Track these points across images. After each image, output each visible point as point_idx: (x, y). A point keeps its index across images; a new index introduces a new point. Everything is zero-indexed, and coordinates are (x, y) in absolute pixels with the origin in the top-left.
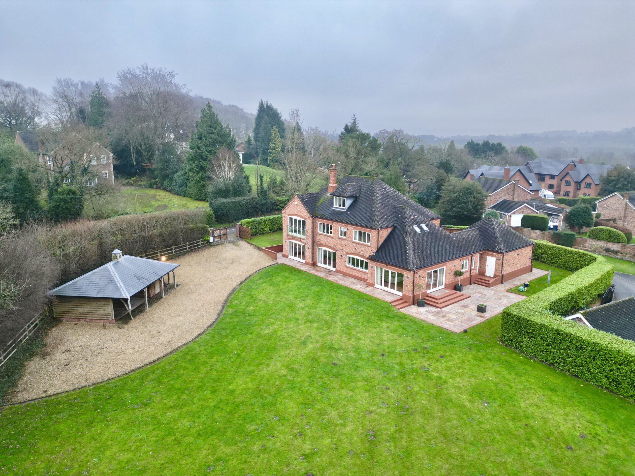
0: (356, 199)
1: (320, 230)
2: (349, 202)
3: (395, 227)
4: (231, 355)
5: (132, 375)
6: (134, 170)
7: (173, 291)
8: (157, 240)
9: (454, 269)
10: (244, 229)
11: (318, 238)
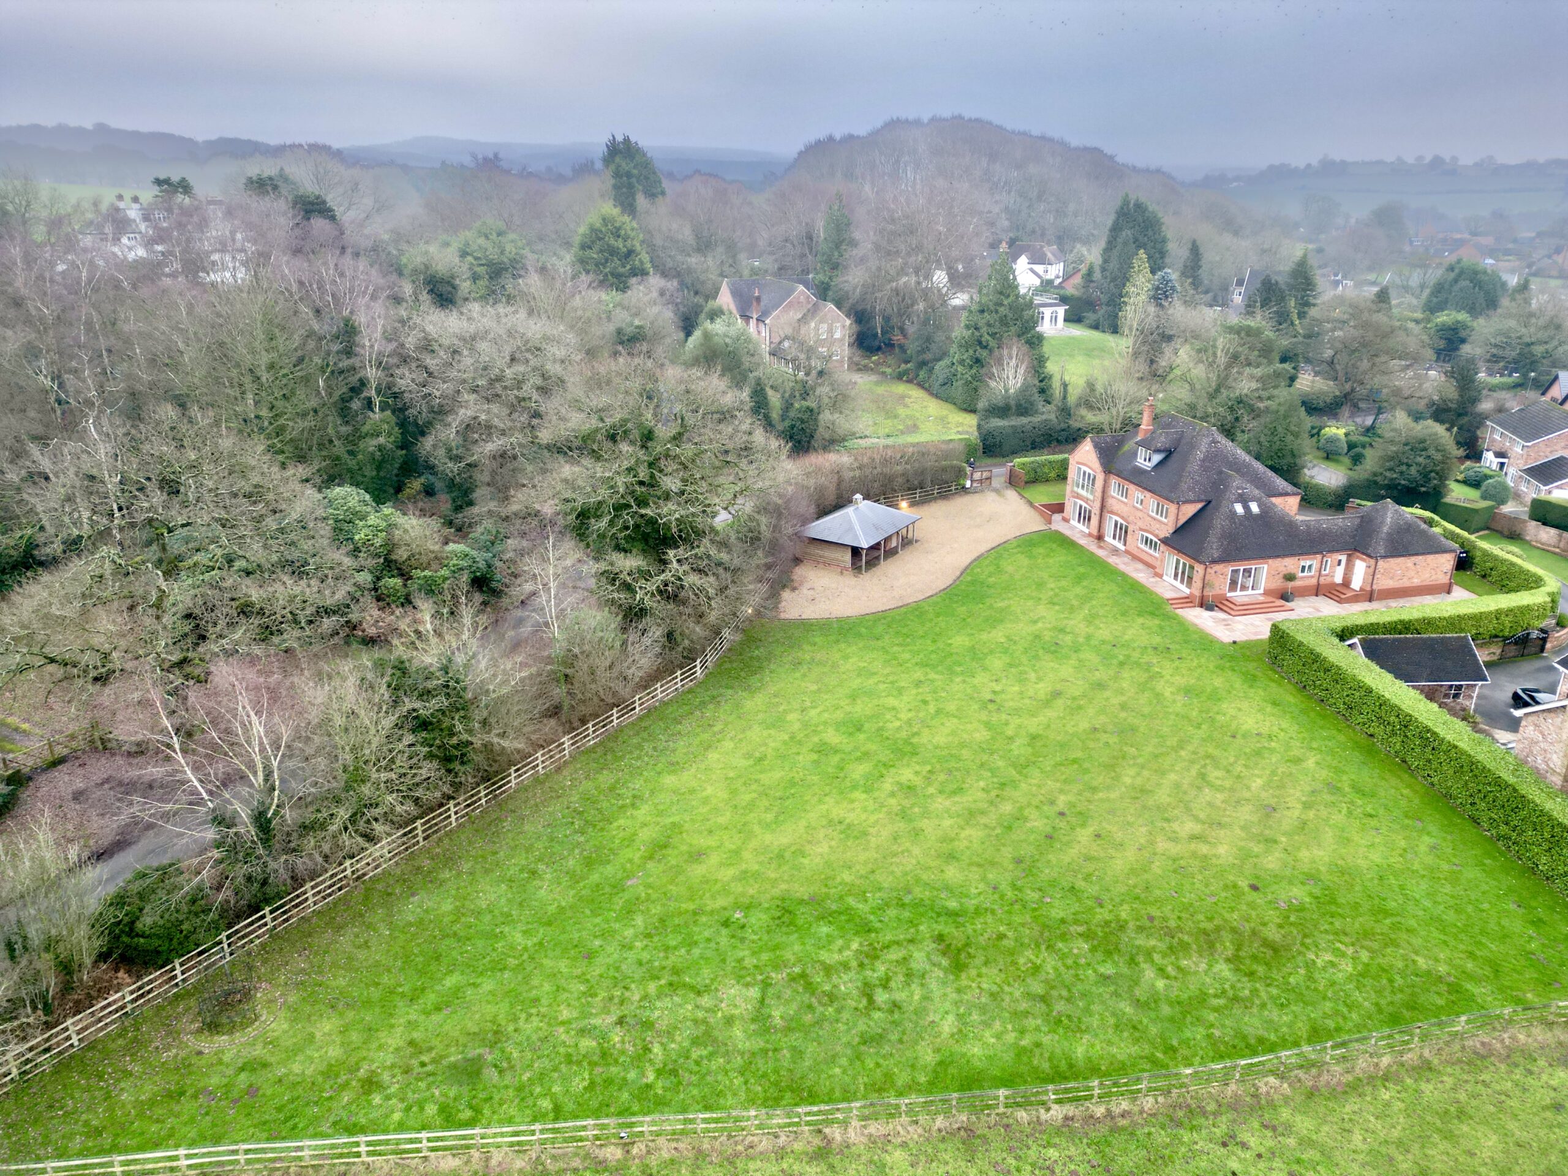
0: (1169, 454)
1: (1113, 491)
2: (1157, 458)
3: (1206, 504)
4: (957, 618)
5: (866, 617)
6: (877, 343)
7: (911, 548)
8: (900, 480)
9: (1285, 571)
10: (1016, 472)
11: (1111, 503)
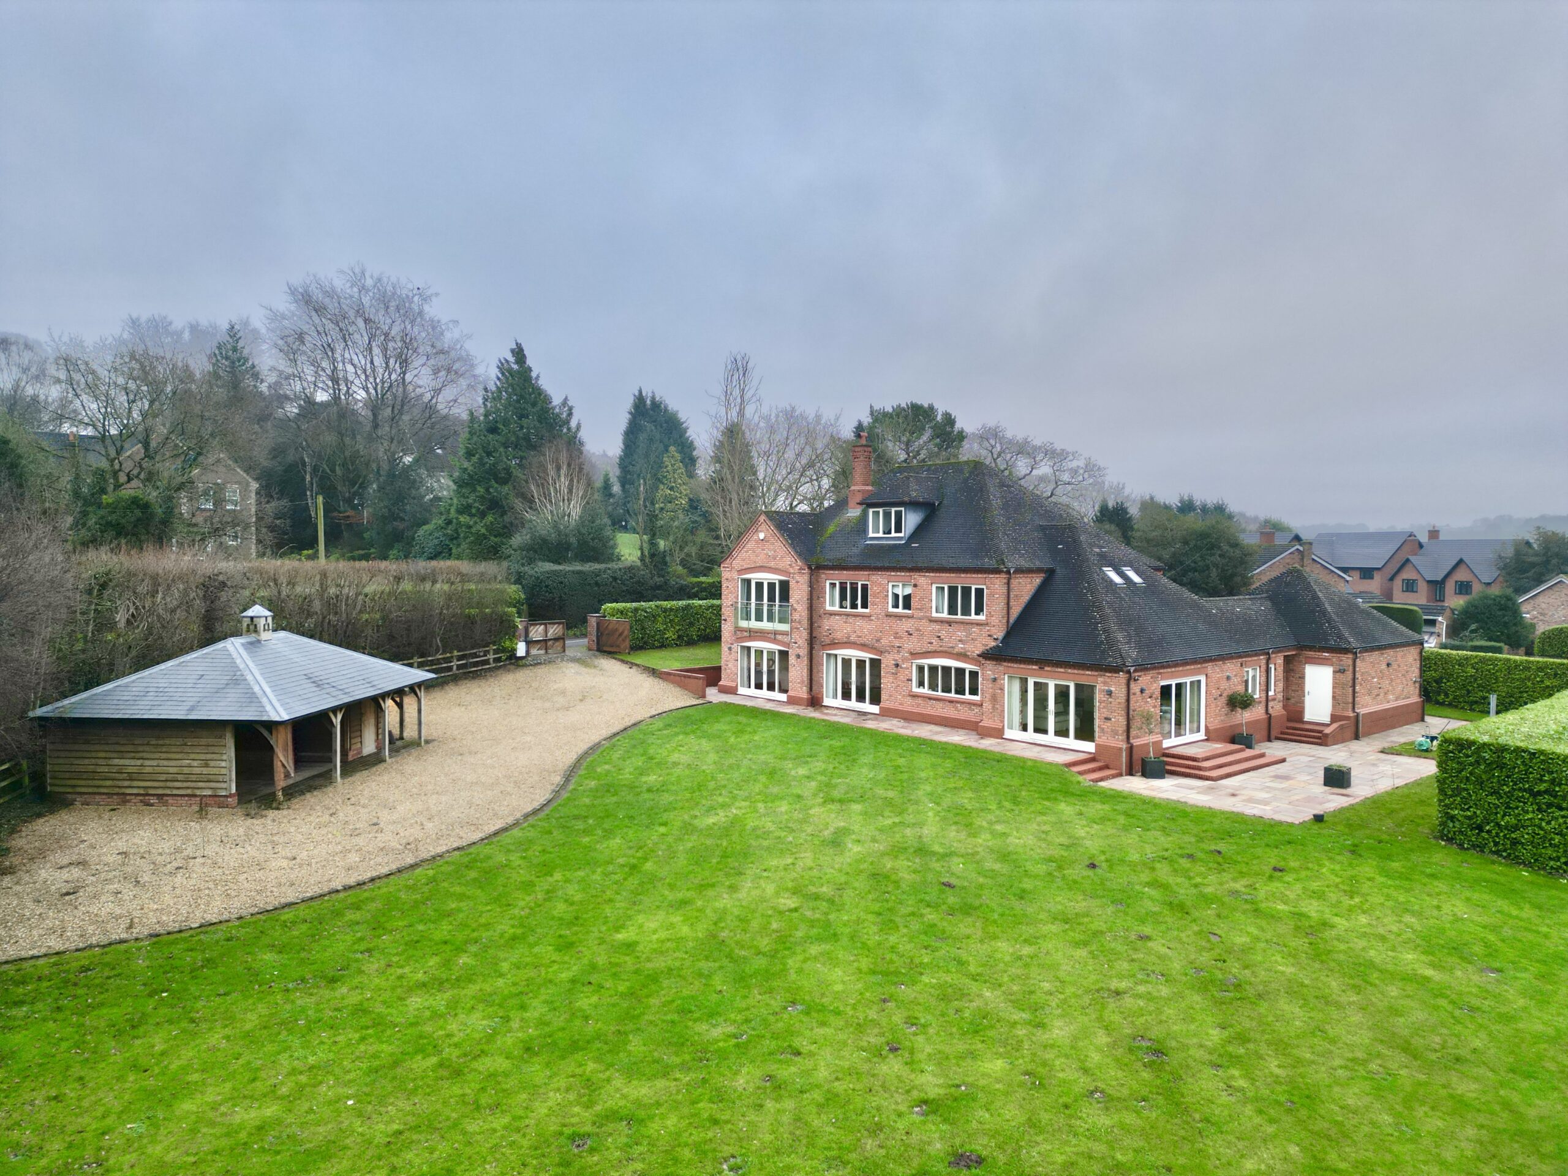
0: (930, 510)
1: (831, 602)
2: (912, 520)
3: (1050, 573)
4: (610, 868)
5: (287, 915)
7: (414, 751)
9: (1227, 688)
10: (610, 627)
11: (826, 624)
